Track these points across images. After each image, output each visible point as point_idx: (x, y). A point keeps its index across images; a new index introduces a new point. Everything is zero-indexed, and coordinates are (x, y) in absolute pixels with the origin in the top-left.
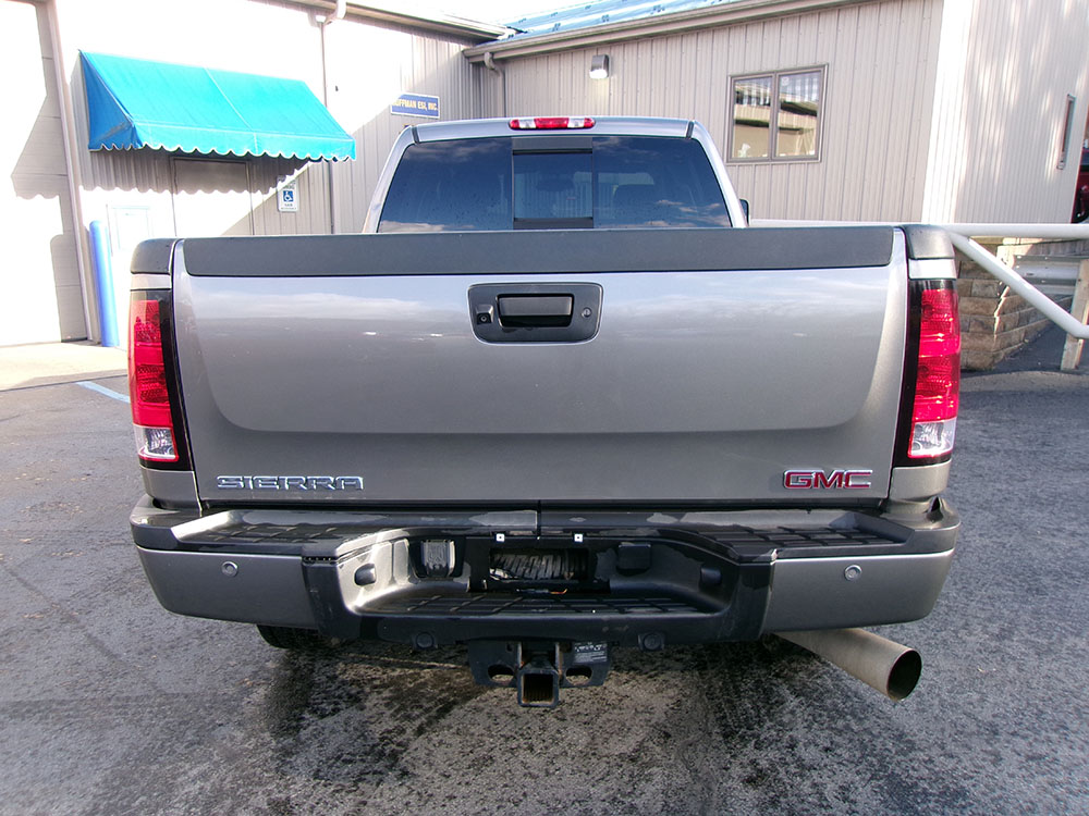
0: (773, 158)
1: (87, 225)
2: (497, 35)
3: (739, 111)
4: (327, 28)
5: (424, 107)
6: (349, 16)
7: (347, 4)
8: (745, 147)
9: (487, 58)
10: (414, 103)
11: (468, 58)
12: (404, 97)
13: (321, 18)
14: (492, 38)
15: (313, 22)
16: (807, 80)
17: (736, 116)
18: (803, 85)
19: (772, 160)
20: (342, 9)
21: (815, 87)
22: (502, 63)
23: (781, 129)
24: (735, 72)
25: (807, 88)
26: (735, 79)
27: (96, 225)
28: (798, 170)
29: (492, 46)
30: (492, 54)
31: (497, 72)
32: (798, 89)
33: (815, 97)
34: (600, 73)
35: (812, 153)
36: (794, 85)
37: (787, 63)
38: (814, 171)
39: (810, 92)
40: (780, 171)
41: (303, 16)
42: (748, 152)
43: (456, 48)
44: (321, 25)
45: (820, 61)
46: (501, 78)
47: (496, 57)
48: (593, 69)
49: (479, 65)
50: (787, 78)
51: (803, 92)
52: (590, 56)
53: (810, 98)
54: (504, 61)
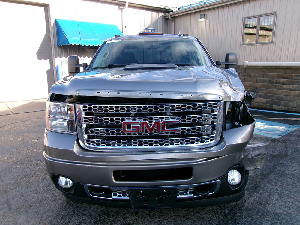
0: (257, 43)
1: (56, 66)
2: (173, 10)
3: (246, 30)
4: (123, 10)
5: (151, 32)
6: (129, 6)
7: (129, 3)
8: (248, 40)
9: (169, 17)
10: (148, 30)
11: (164, 17)
12: (145, 29)
13: (122, 7)
14: (171, 11)
15: (119, 9)
16: (270, 18)
17: (245, 32)
18: (268, 19)
19: (257, 44)
20: (127, 4)
21: (272, 20)
22: (174, 18)
23: (260, 35)
24: (245, 17)
25: (269, 20)
26: (245, 19)
27: (58, 66)
28: (265, 47)
29: (171, 13)
30: (171, 15)
31: (172, 21)
32: (266, 21)
33: (272, 23)
34: (203, 20)
35: (271, 41)
36: (265, 20)
37: (263, 13)
38: (271, 46)
39: (271, 21)
40: (259, 47)
41: (116, 7)
42: (249, 42)
43: (161, 15)
44: (122, 9)
45: (274, 11)
46: (173, 23)
47: (172, 16)
48: (200, 19)
49: (167, 19)
50: (263, 17)
51: (268, 22)
52: (199, 15)
53: (270, 23)
54: (175, 18)
